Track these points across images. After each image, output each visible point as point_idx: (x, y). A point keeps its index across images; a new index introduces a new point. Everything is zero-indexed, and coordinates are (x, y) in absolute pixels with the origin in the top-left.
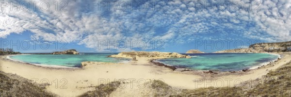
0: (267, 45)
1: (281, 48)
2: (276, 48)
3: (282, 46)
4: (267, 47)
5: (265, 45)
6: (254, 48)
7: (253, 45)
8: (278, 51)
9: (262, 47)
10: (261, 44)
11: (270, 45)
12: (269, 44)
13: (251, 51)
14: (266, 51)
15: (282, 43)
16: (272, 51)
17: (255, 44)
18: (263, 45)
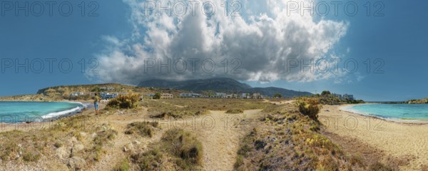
0: (67, 89)
1: (90, 93)
2: (82, 93)
3: (92, 91)
4: (67, 93)
5: (63, 89)
6: (45, 94)
7: (45, 89)
8: (86, 98)
9: (59, 92)
10: (58, 87)
11: (72, 89)
12: (70, 87)
13: (41, 99)
14: (65, 98)
15: (93, 86)
16: (75, 98)
17: (48, 89)
18: (60, 89)
